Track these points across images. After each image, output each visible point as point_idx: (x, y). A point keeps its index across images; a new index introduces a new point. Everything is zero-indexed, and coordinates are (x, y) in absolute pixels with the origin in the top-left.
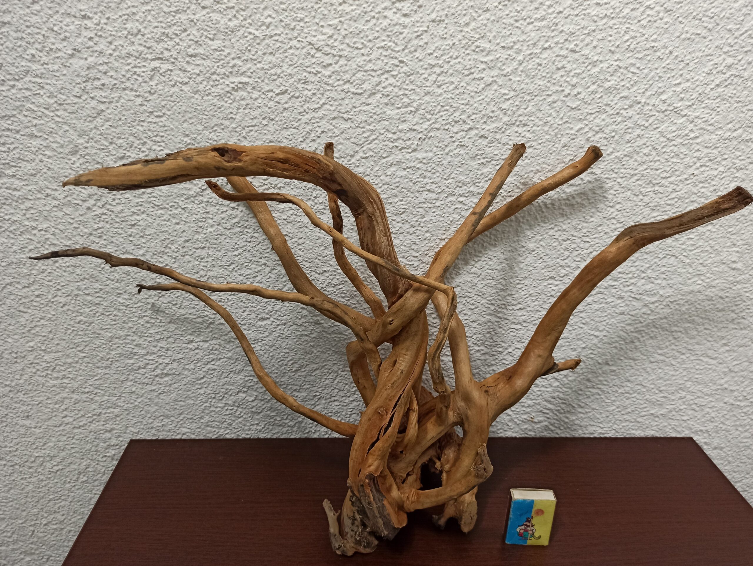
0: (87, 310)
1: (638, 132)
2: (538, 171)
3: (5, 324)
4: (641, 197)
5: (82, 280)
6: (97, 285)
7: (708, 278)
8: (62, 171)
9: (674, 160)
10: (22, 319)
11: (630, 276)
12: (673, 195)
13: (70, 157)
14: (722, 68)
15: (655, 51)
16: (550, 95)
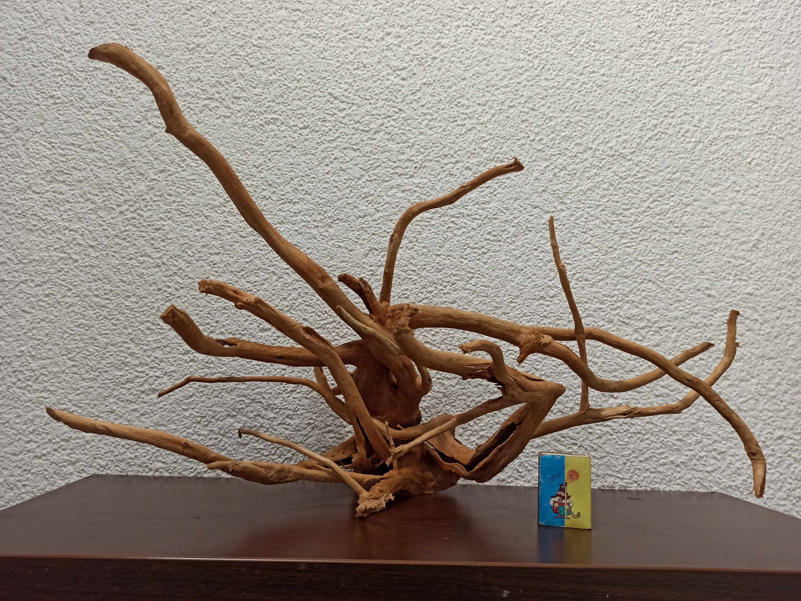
0: (91, 312)
1: (595, 171)
2: (516, 199)
3: (4, 325)
4: (609, 225)
5: (95, 281)
6: (108, 287)
7: (688, 304)
8: (107, 179)
9: (630, 195)
10: (23, 320)
11: (615, 299)
12: (636, 225)
13: (117, 168)
14: (649, 126)
15: (596, 112)
16: (519, 140)
